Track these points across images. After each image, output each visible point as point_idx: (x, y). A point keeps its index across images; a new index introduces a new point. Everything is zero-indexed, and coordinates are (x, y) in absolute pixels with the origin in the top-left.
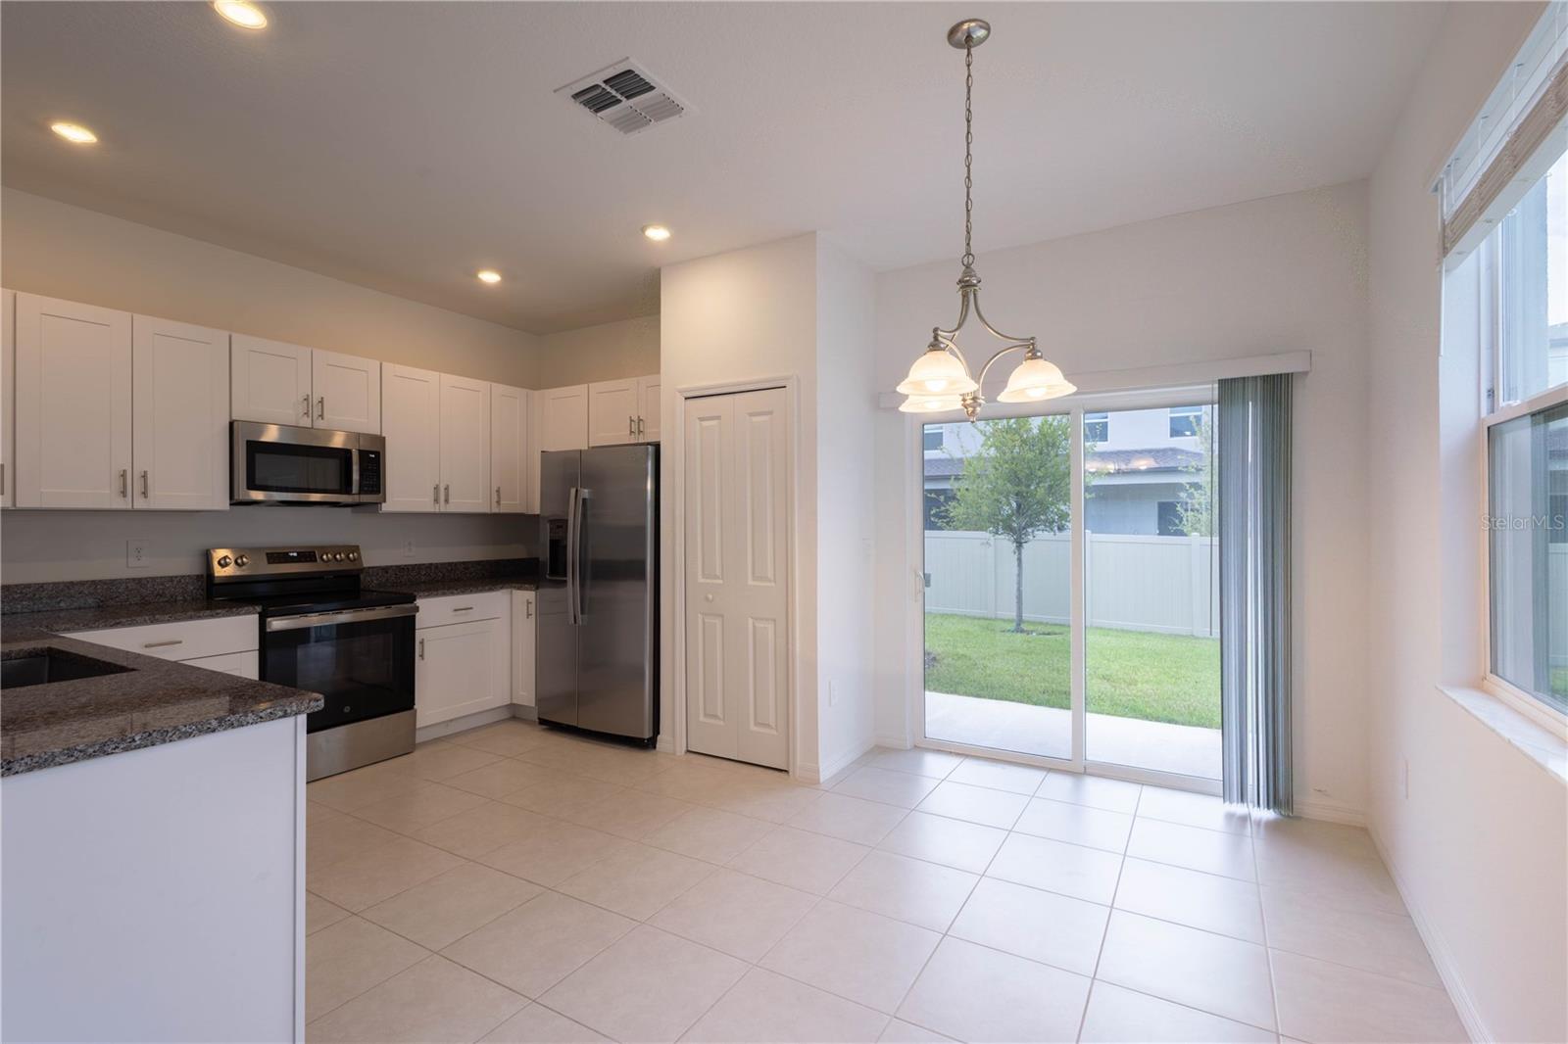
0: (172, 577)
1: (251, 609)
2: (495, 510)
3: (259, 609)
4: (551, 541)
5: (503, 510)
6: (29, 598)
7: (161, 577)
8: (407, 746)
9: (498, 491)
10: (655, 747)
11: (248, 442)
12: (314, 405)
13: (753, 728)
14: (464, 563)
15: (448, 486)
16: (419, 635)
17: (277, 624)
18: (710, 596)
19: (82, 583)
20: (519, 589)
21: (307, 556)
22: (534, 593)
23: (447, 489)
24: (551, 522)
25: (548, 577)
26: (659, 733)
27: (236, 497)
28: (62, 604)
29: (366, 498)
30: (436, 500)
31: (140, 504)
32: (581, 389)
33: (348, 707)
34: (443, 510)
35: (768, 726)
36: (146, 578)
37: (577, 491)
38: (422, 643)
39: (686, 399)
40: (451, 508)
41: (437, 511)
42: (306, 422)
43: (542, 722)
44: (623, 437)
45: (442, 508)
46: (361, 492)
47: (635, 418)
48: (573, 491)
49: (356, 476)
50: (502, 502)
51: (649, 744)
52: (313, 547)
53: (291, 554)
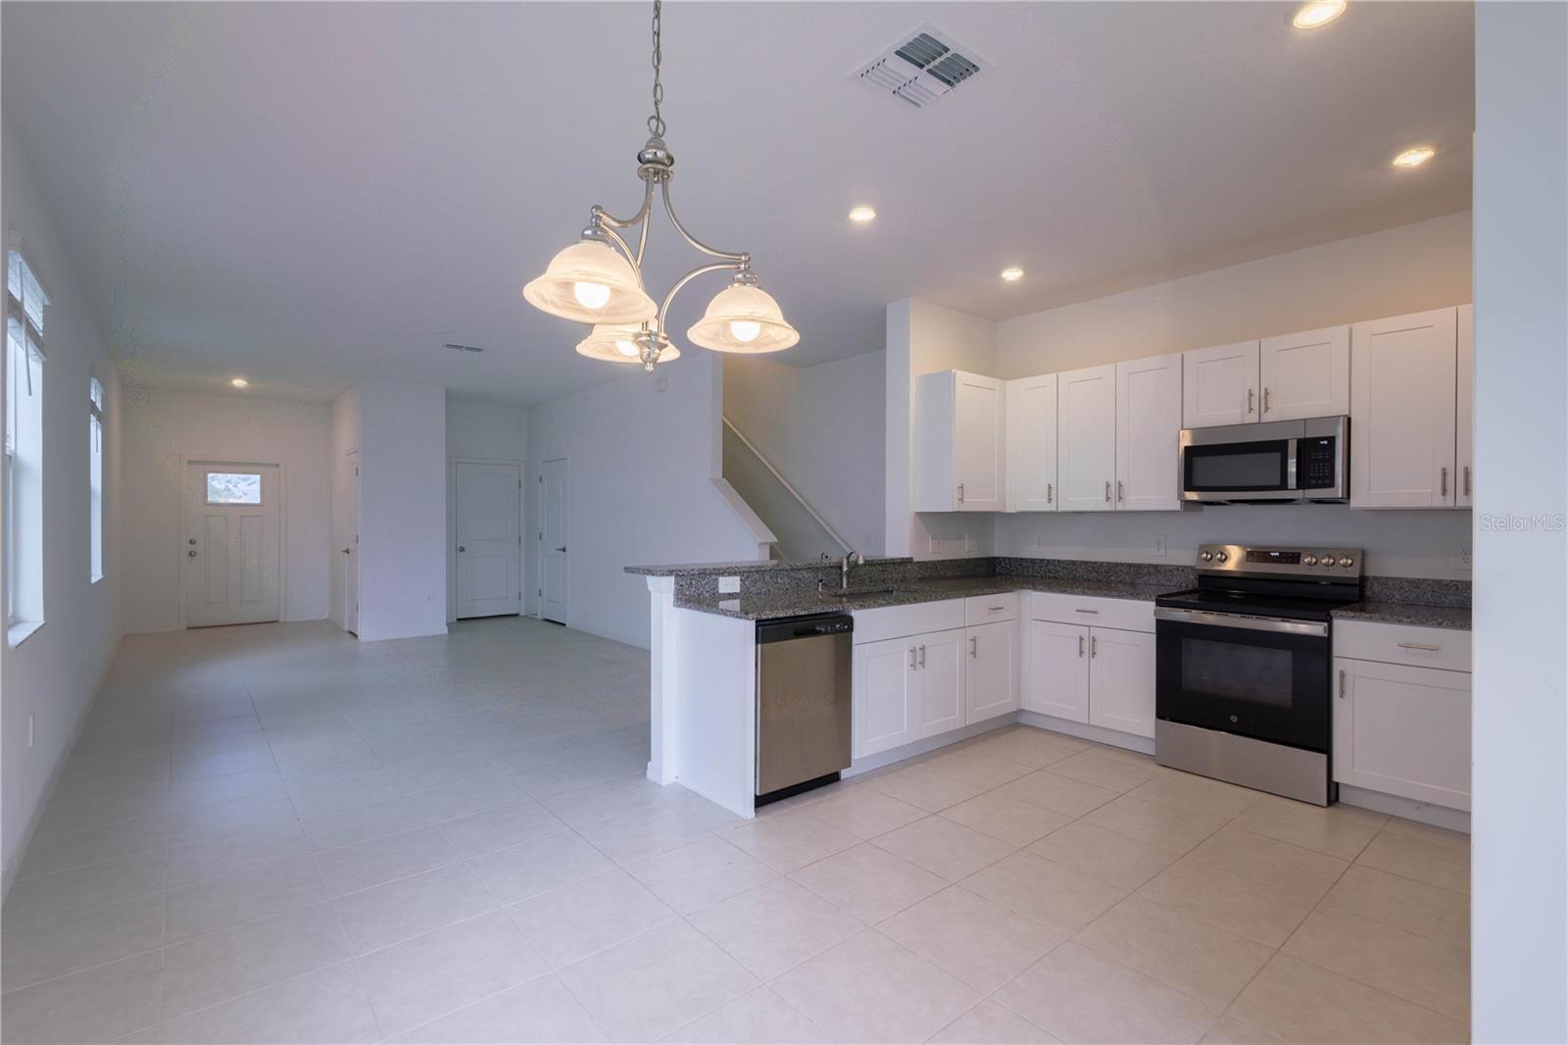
0: (1177, 566)
7: (1170, 566)
11: (1185, 448)
12: (1261, 399)
16: (1338, 665)
21: (1292, 557)
23: (1467, 473)
27: (1182, 498)
28: (1112, 578)
29: (1314, 493)
31: (1120, 507)
33: (1236, 717)
34: (1460, 505)
38: (1341, 675)
41: (1448, 505)
42: (1253, 418)
45: (1460, 502)
46: (1299, 486)
49: (1292, 469)
52: (1300, 548)
53: (1272, 554)
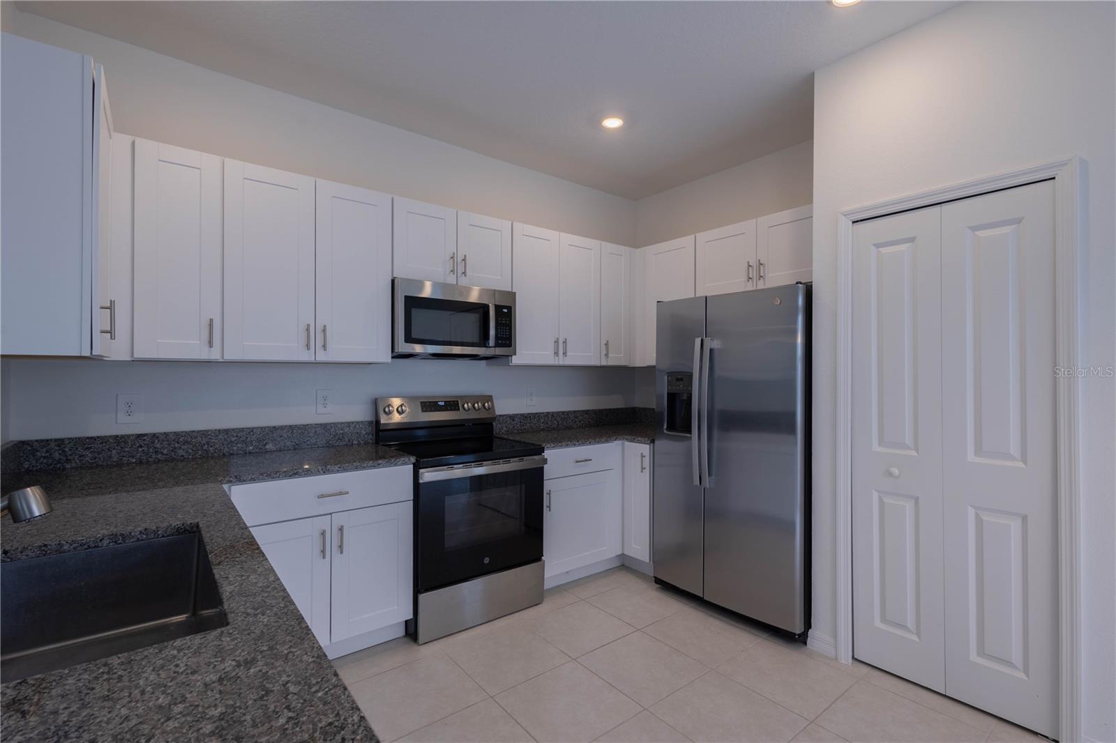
0: (349, 423)
1: (407, 459)
2: (604, 363)
3: (413, 459)
4: (668, 393)
5: (610, 363)
6: (243, 441)
7: (342, 423)
8: (536, 596)
9: (607, 344)
10: (805, 643)
11: (406, 297)
12: (459, 264)
13: (974, 657)
14: (575, 412)
15: (566, 339)
16: (548, 486)
17: (428, 476)
18: (896, 471)
19: (282, 428)
20: (631, 441)
21: (452, 405)
22: (648, 446)
23: (565, 342)
24: (670, 374)
25: (665, 431)
26: (810, 627)
27: (396, 351)
29: (499, 351)
30: (556, 353)
31: (322, 357)
32: (687, 241)
33: (488, 559)
34: (561, 363)
35: (1010, 664)
36: (330, 424)
37: (702, 341)
38: (549, 494)
39: (853, 222)
40: (568, 361)
41: (557, 363)
42: (451, 280)
43: (658, 581)
44: (736, 284)
45: (561, 361)
46: (497, 345)
47: (752, 263)
48: (698, 341)
49: (492, 332)
50: (610, 355)
51: (797, 639)
52: (457, 397)
53: (440, 403)
